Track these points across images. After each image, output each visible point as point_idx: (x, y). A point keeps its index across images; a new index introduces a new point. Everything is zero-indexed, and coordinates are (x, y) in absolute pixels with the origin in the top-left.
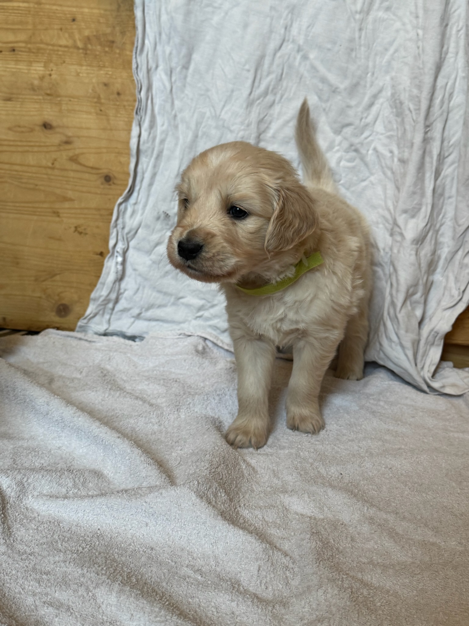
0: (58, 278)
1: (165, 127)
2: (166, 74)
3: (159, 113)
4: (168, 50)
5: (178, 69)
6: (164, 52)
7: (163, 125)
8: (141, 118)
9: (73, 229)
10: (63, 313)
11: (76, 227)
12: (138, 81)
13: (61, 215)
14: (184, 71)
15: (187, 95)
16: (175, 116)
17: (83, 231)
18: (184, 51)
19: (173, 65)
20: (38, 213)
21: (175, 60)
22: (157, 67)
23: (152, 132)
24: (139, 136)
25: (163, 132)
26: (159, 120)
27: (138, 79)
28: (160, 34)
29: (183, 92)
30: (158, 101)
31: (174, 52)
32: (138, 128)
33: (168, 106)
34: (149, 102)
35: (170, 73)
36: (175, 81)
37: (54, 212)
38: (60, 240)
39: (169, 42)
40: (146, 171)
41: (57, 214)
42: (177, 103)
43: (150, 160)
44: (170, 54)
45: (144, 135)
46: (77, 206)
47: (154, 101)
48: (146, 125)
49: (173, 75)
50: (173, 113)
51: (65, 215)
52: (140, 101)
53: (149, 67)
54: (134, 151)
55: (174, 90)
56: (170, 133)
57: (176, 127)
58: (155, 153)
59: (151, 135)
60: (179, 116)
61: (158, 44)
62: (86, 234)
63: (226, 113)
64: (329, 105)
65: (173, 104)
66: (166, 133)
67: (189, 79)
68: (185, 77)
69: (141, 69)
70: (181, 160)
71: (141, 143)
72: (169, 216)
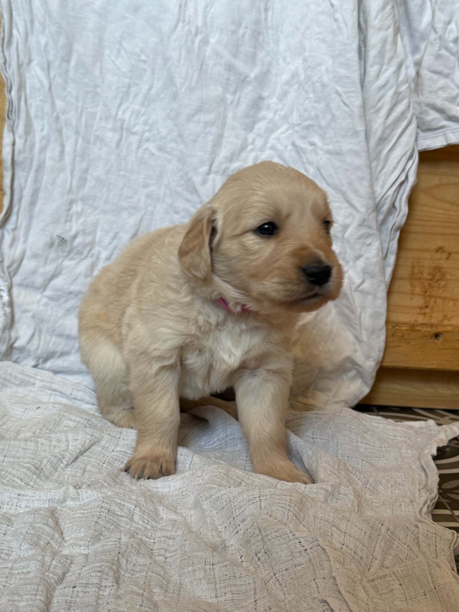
1: (44, 133)
2: (43, 69)
3: (36, 116)
4: (43, 40)
5: (57, 63)
6: (38, 43)
7: (42, 130)
8: (14, 123)
12: (7, 78)
14: (65, 64)
15: (70, 93)
16: (57, 119)
18: (62, 41)
19: (51, 57)
21: (52, 52)
22: (30, 61)
23: (29, 138)
24: (14, 144)
25: (43, 138)
26: (37, 125)
28: (32, 22)
29: (65, 89)
30: (34, 103)
31: (51, 43)
32: (11, 134)
33: (47, 108)
34: (23, 103)
35: (48, 67)
36: (55, 76)
39: (43, 32)
40: (25, 188)
42: (59, 104)
43: (28, 173)
44: (46, 45)
45: (19, 143)
47: (29, 102)
48: (20, 130)
49: (51, 69)
50: (55, 114)
52: (11, 102)
53: (20, 61)
55: (53, 88)
56: (52, 139)
57: (60, 132)
58: (35, 164)
59: (28, 144)
60: (62, 118)
61: (30, 35)
63: (124, 112)
64: (237, 98)
65: (53, 104)
66: (47, 139)
67: (71, 74)
68: (67, 72)
69: (10, 65)
70: (72, 171)
71: (16, 152)
72: (66, 240)
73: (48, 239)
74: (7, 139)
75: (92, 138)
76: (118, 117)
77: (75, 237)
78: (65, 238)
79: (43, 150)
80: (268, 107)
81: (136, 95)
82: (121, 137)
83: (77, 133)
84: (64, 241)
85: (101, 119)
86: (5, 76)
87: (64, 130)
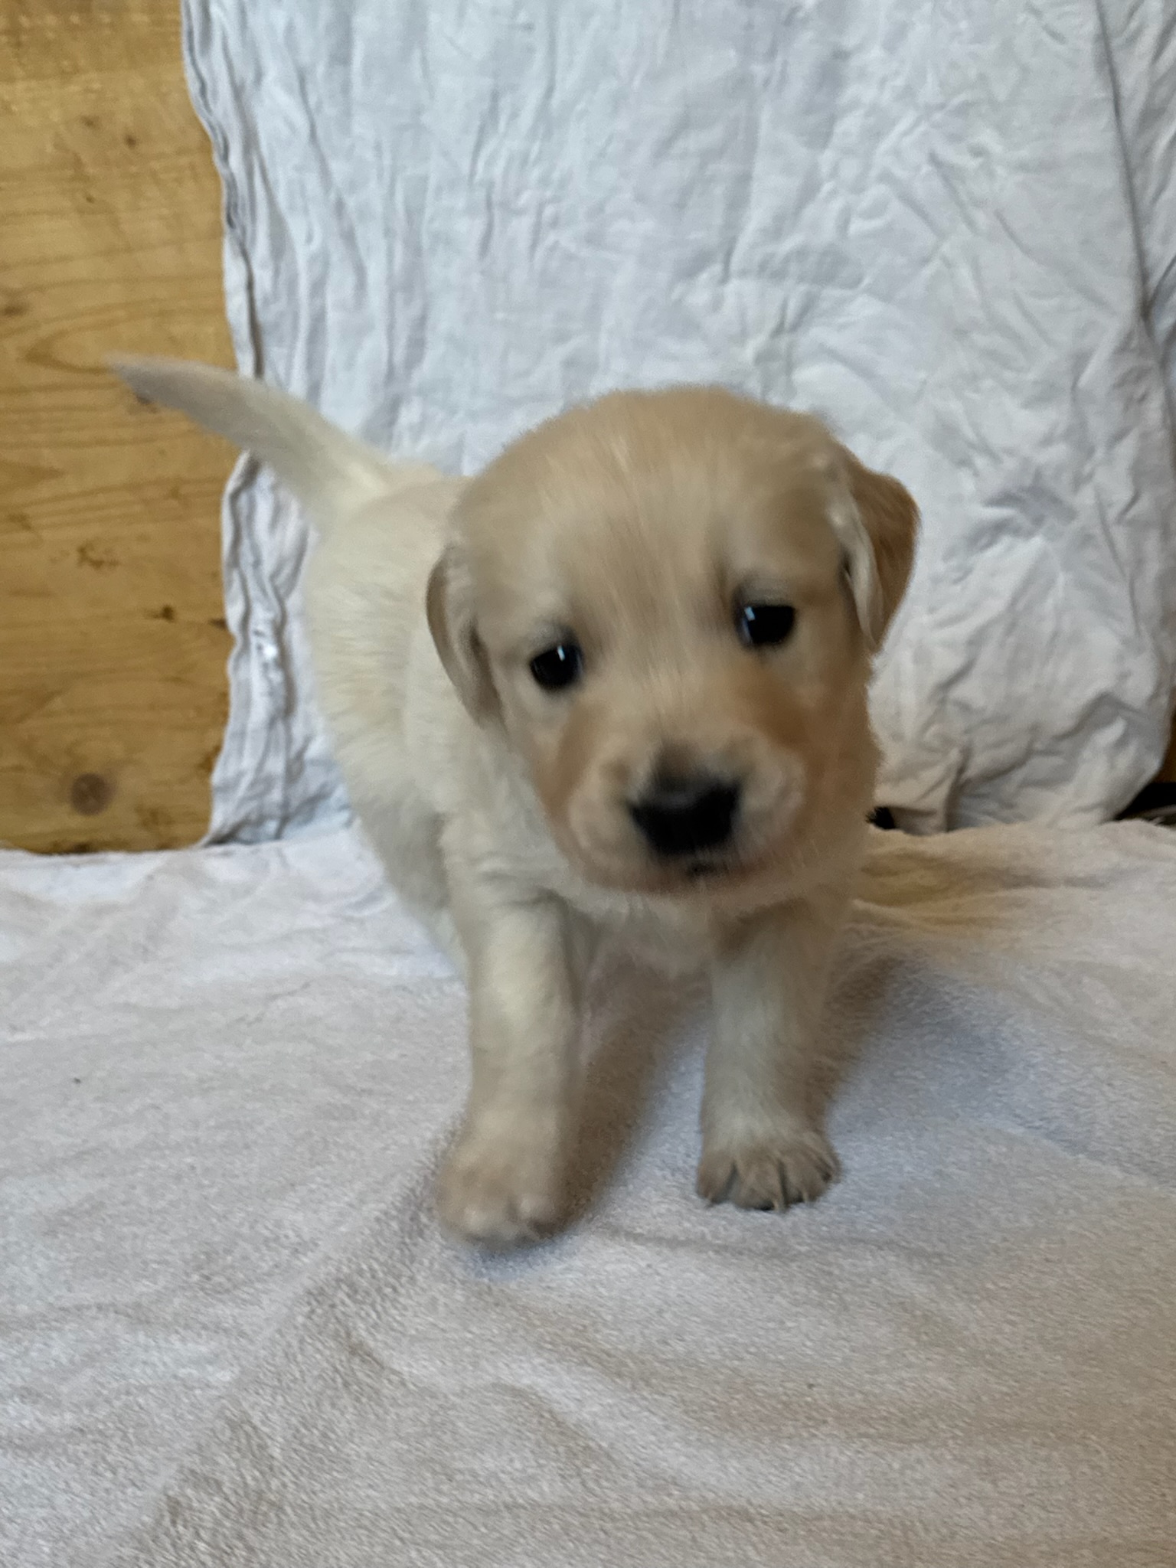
1: (316, 245)
2: (290, 91)
3: (292, 208)
4: (280, 19)
5: (321, 69)
6: (270, 26)
7: (309, 239)
8: (244, 232)
9: (75, 557)
10: (92, 802)
11: (81, 550)
12: (212, 128)
13: (33, 523)
14: (339, 69)
15: (360, 137)
16: (340, 207)
17: (105, 558)
18: (325, 13)
19: (305, 58)
21: (305, 45)
22: (259, 76)
23: (283, 265)
24: (250, 286)
25: (312, 260)
26: (296, 228)
27: (214, 123)
29: (346, 131)
30: (282, 175)
31: (300, 22)
32: (241, 263)
33: (313, 182)
34: (258, 182)
35: (302, 80)
36: (319, 104)
37: (13, 518)
38: (45, 594)
41: (21, 521)
42: (338, 168)
43: (292, 348)
44: (290, 28)
45: (264, 280)
46: (73, 490)
47: (271, 176)
48: (261, 249)
49: (309, 87)
50: (332, 196)
51: (45, 521)
52: (232, 185)
53: (237, 80)
54: (243, 332)
55: (320, 133)
56: (335, 258)
57: (349, 238)
58: (304, 324)
59: (283, 277)
60: (351, 202)
61: (249, 9)
62: (114, 563)
63: (489, 163)
64: (778, 68)
65: (325, 173)
66: (322, 261)
67: (358, 90)
68: (346, 88)
69: (215, 93)
70: (391, 328)
71: (259, 304)
74: (233, 275)
75: (425, 241)
76: (477, 178)
79: (318, 287)
80: (863, 75)
81: (514, 115)
82: (490, 226)
83: (388, 232)
85: (439, 190)
86: (210, 123)
87: (359, 232)
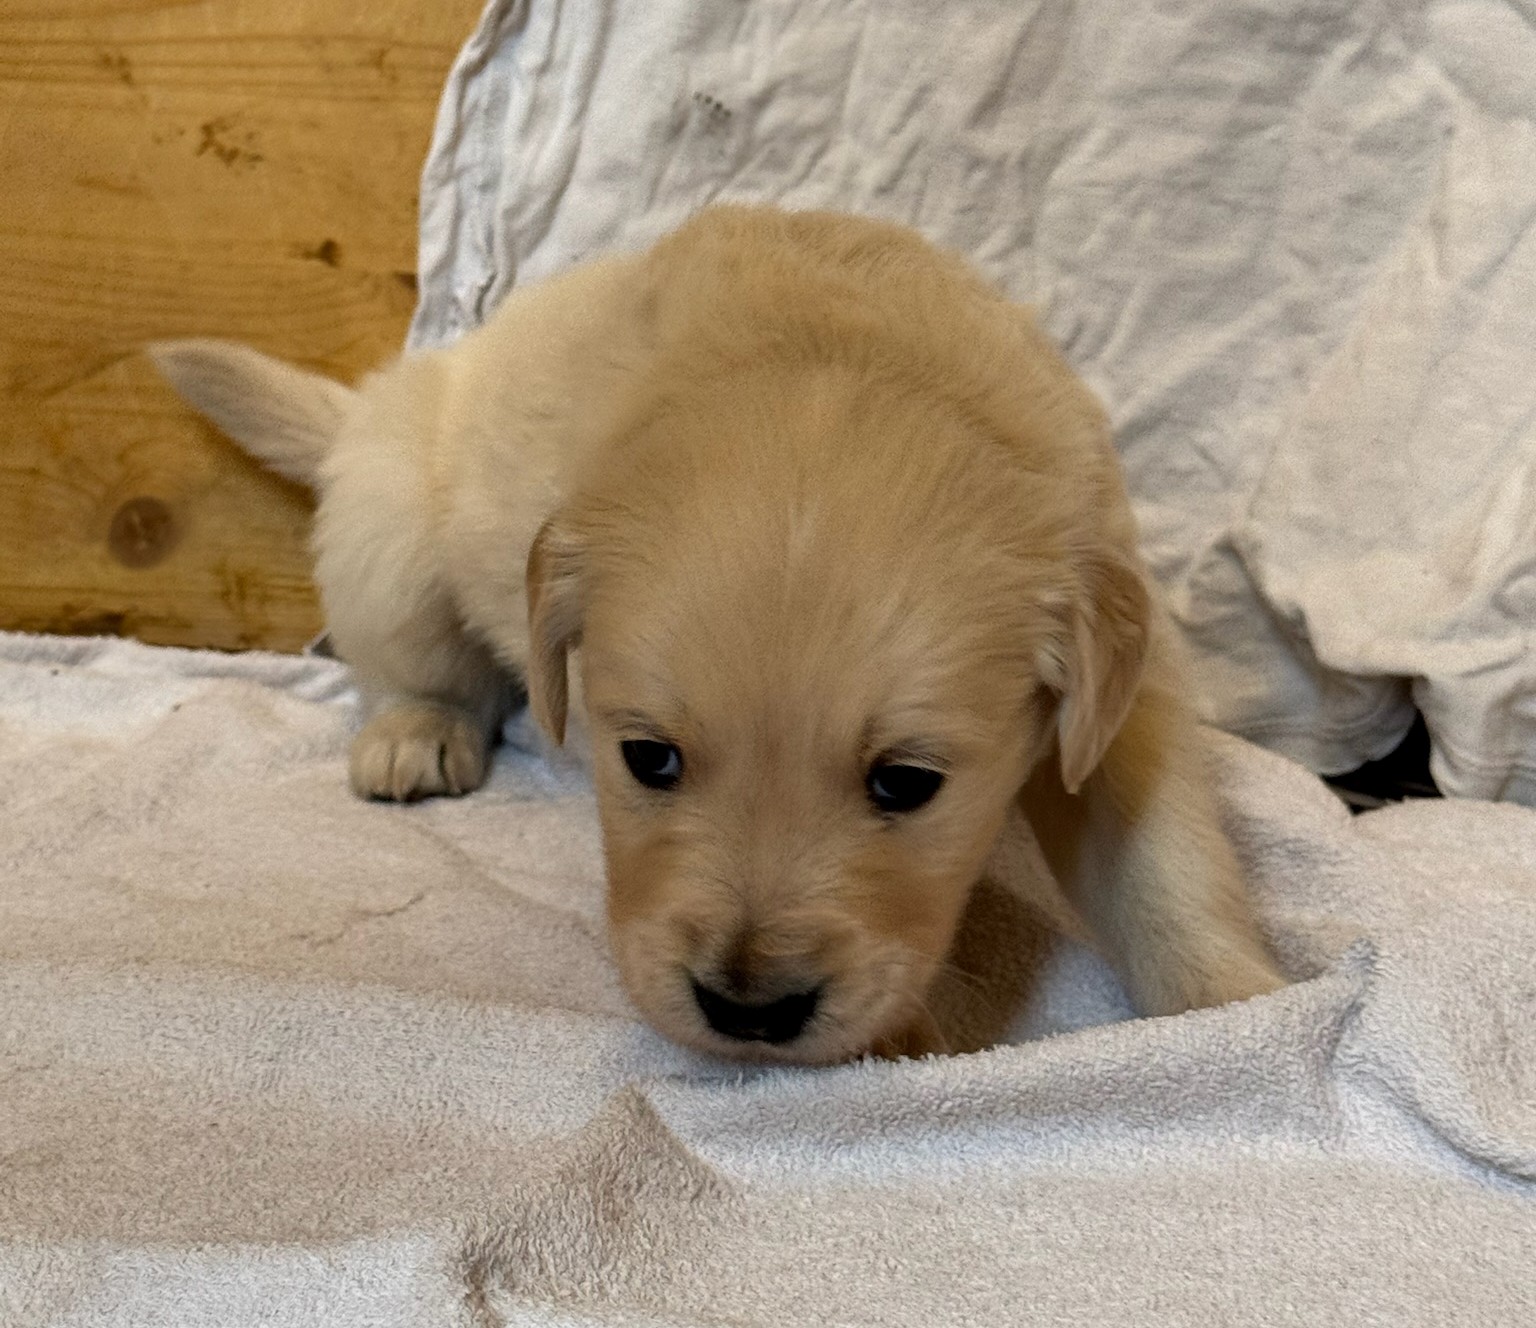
0: (119, 373)
9: (194, 138)
10: (143, 545)
11: (207, 129)
13: (137, 74)
17: (243, 147)
20: (29, 70)
37: (106, 61)
38: (131, 190)
41: (118, 68)
46: (213, 30)
51: (158, 73)
62: (257, 158)
72: (728, 114)
73: (664, 109)
77: (761, 102)
78: (726, 106)
84: (721, 115)
